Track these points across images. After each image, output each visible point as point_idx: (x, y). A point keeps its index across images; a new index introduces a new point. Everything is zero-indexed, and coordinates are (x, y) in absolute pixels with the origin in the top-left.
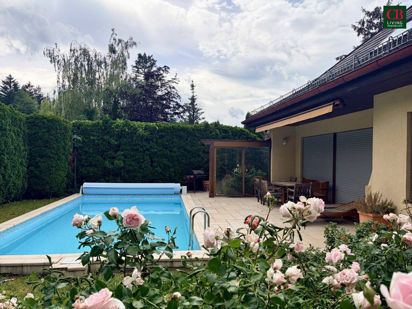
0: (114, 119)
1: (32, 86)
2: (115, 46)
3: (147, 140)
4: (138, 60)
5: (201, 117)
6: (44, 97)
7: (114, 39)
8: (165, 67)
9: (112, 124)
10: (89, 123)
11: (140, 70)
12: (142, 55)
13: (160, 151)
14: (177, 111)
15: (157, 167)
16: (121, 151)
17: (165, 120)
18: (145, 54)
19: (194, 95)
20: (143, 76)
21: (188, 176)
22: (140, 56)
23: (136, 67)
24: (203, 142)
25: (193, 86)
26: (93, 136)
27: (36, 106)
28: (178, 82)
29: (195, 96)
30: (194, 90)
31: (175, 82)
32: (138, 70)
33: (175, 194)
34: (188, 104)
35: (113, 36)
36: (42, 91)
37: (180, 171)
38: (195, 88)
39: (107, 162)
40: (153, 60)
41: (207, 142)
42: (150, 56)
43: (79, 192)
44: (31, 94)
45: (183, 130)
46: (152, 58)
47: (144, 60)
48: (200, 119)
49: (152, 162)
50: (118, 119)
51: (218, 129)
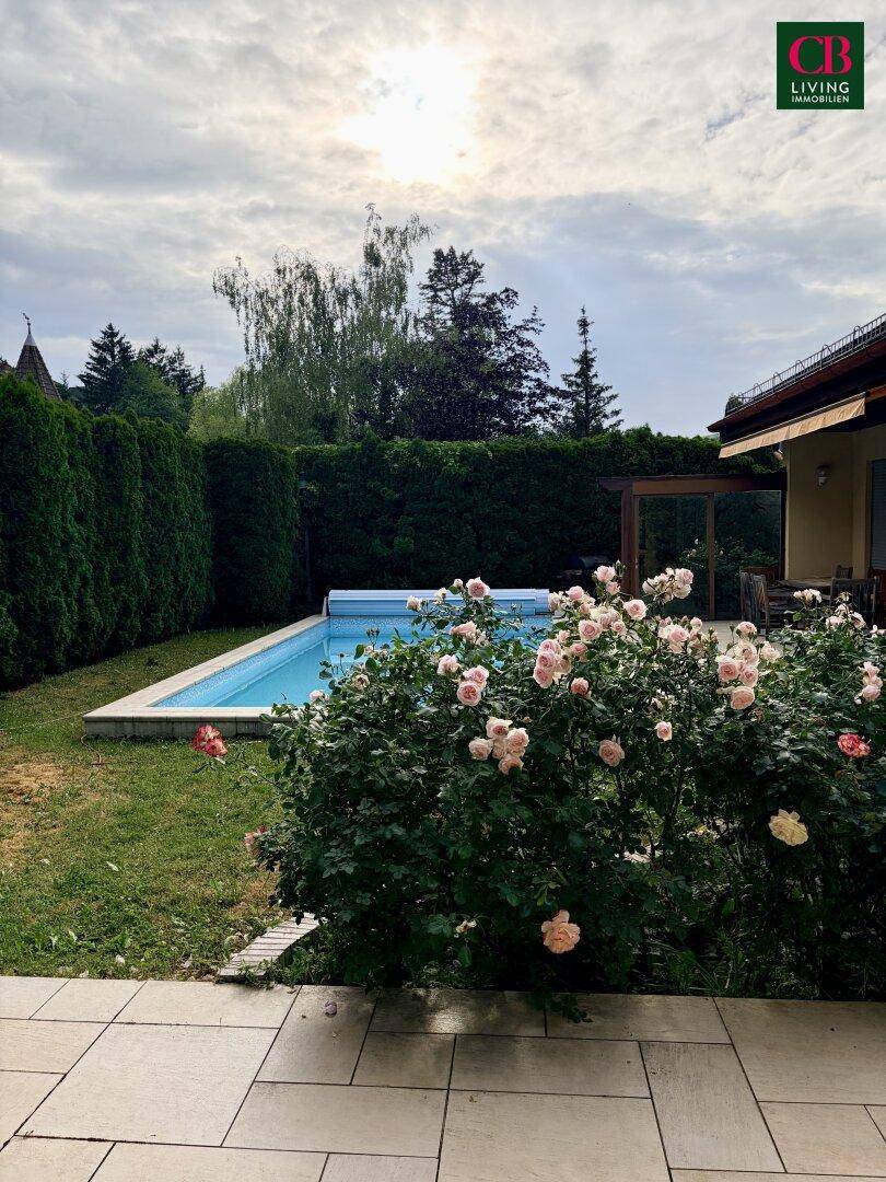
0: (389, 438)
1: (164, 351)
2: (379, 246)
3: (467, 485)
4: (434, 268)
5: (608, 409)
6: (193, 376)
7: (377, 231)
8: (507, 290)
9: (383, 450)
10: (332, 452)
11: (441, 294)
12: (446, 252)
13: (498, 511)
14: (539, 404)
15: (491, 551)
16: (408, 515)
17: (510, 430)
18: (452, 251)
19: (590, 349)
20: (447, 309)
21: (568, 572)
22: (439, 254)
23: (431, 287)
24: (605, 485)
25: (584, 324)
26: (344, 482)
27: (176, 403)
28: (540, 328)
29: (590, 353)
30: (589, 336)
31: (533, 329)
32: (436, 296)
33: (538, 614)
34: (570, 375)
35: (373, 223)
36: (187, 362)
37: (549, 558)
38: (589, 328)
39: (378, 541)
40: (474, 263)
41: (613, 486)
42: (466, 253)
43: (320, 612)
44: (161, 370)
45: (555, 454)
46: (470, 260)
47: (451, 265)
48: (605, 416)
49: (479, 539)
50: (397, 438)
51: (645, 448)
